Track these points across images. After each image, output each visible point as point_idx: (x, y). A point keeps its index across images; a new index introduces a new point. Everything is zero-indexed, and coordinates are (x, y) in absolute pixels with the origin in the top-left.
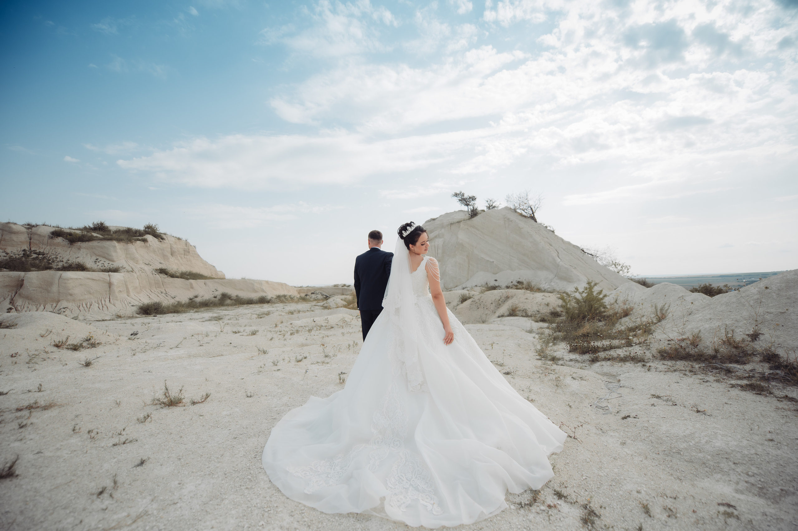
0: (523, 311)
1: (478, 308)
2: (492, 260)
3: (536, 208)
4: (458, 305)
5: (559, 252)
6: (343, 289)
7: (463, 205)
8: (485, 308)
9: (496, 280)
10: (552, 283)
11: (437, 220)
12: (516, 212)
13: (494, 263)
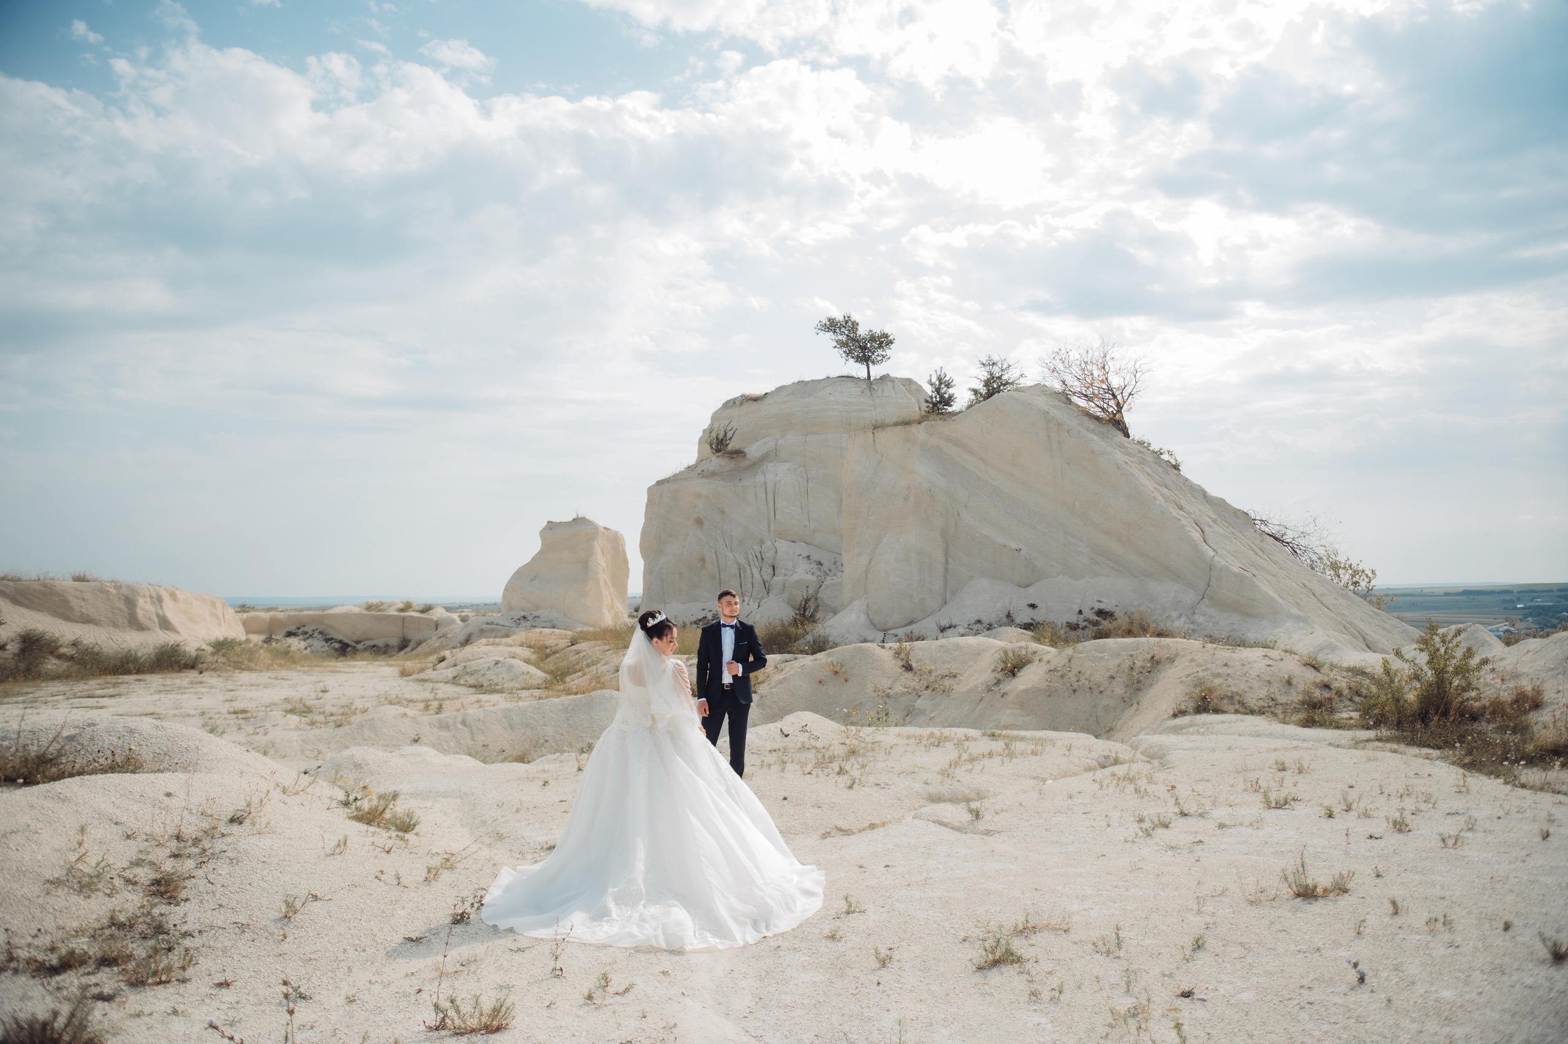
0: (1232, 697)
1: (1074, 691)
2: (1014, 546)
3: (1126, 394)
4: (998, 682)
5: (1206, 529)
6: (404, 618)
7: (852, 361)
8: (1096, 692)
9: (1033, 606)
10: (1196, 617)
11: (767, 401)
12: (1070, 402)
13: (1023, 552)
